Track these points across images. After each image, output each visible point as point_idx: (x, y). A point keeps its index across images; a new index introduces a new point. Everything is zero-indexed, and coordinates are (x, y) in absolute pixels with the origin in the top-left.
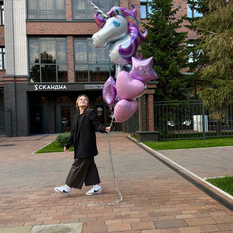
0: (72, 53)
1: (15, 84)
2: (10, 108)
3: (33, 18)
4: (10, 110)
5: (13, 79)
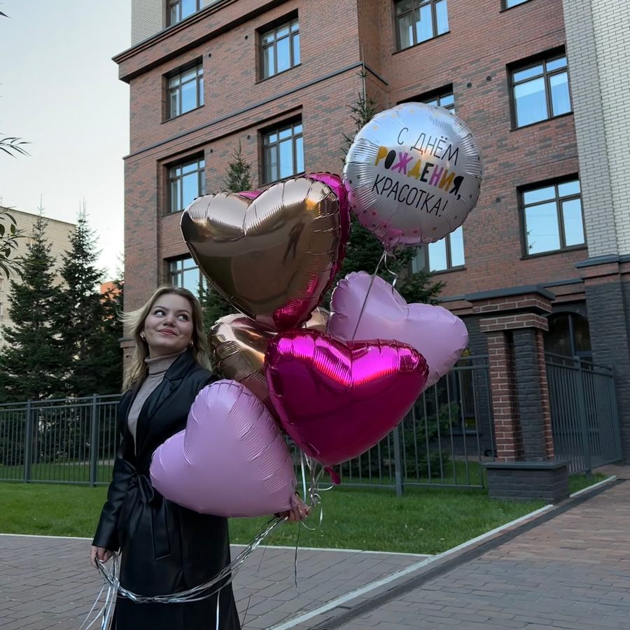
1: (622, 283)
4: (611, 373)
5: (614, 268)
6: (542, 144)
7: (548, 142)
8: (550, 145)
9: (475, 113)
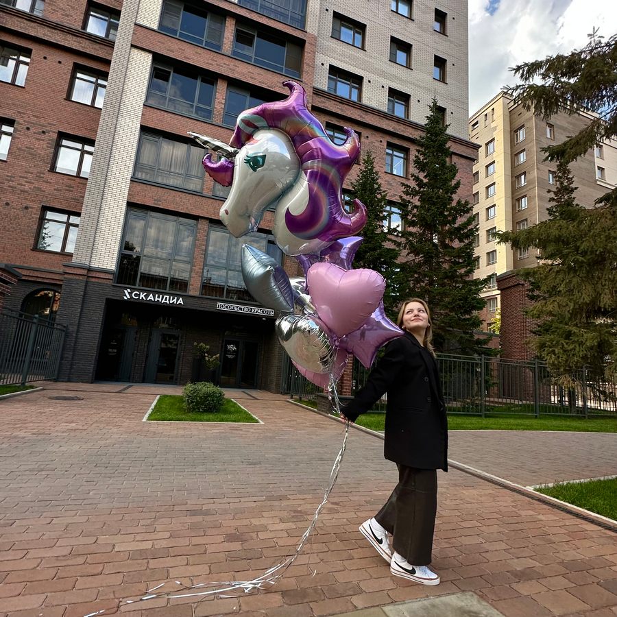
0: (204, 247)
1: (87, 281)
2: (66, 325)
3: (143, 177)
4: (64, 329)
5: (85, 272)
6: (67, 188)
7: (71, 189)
8: (72, 191)
9: (26, 147)
